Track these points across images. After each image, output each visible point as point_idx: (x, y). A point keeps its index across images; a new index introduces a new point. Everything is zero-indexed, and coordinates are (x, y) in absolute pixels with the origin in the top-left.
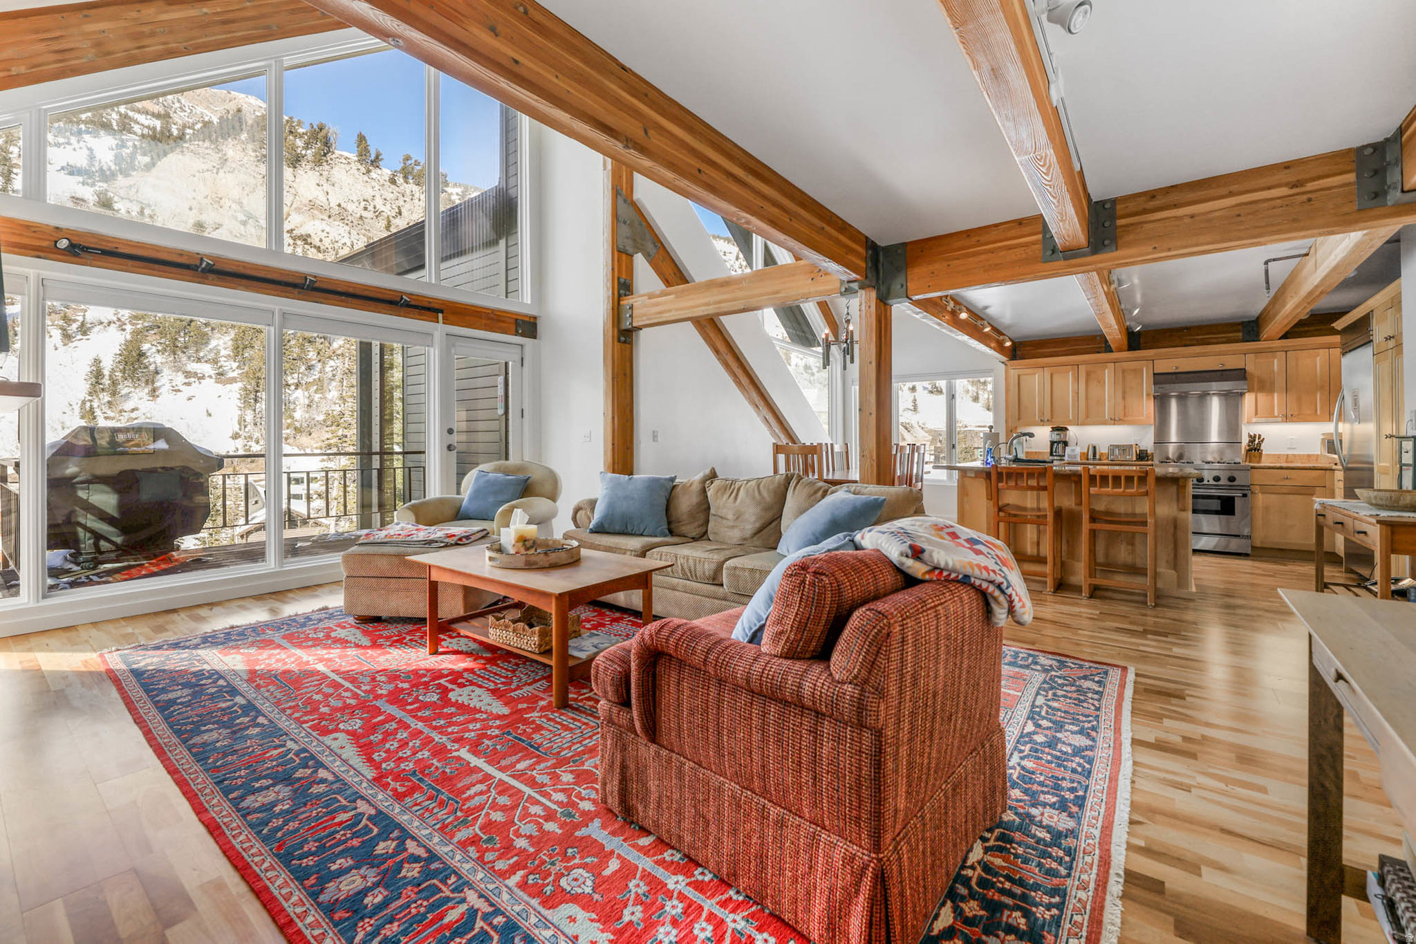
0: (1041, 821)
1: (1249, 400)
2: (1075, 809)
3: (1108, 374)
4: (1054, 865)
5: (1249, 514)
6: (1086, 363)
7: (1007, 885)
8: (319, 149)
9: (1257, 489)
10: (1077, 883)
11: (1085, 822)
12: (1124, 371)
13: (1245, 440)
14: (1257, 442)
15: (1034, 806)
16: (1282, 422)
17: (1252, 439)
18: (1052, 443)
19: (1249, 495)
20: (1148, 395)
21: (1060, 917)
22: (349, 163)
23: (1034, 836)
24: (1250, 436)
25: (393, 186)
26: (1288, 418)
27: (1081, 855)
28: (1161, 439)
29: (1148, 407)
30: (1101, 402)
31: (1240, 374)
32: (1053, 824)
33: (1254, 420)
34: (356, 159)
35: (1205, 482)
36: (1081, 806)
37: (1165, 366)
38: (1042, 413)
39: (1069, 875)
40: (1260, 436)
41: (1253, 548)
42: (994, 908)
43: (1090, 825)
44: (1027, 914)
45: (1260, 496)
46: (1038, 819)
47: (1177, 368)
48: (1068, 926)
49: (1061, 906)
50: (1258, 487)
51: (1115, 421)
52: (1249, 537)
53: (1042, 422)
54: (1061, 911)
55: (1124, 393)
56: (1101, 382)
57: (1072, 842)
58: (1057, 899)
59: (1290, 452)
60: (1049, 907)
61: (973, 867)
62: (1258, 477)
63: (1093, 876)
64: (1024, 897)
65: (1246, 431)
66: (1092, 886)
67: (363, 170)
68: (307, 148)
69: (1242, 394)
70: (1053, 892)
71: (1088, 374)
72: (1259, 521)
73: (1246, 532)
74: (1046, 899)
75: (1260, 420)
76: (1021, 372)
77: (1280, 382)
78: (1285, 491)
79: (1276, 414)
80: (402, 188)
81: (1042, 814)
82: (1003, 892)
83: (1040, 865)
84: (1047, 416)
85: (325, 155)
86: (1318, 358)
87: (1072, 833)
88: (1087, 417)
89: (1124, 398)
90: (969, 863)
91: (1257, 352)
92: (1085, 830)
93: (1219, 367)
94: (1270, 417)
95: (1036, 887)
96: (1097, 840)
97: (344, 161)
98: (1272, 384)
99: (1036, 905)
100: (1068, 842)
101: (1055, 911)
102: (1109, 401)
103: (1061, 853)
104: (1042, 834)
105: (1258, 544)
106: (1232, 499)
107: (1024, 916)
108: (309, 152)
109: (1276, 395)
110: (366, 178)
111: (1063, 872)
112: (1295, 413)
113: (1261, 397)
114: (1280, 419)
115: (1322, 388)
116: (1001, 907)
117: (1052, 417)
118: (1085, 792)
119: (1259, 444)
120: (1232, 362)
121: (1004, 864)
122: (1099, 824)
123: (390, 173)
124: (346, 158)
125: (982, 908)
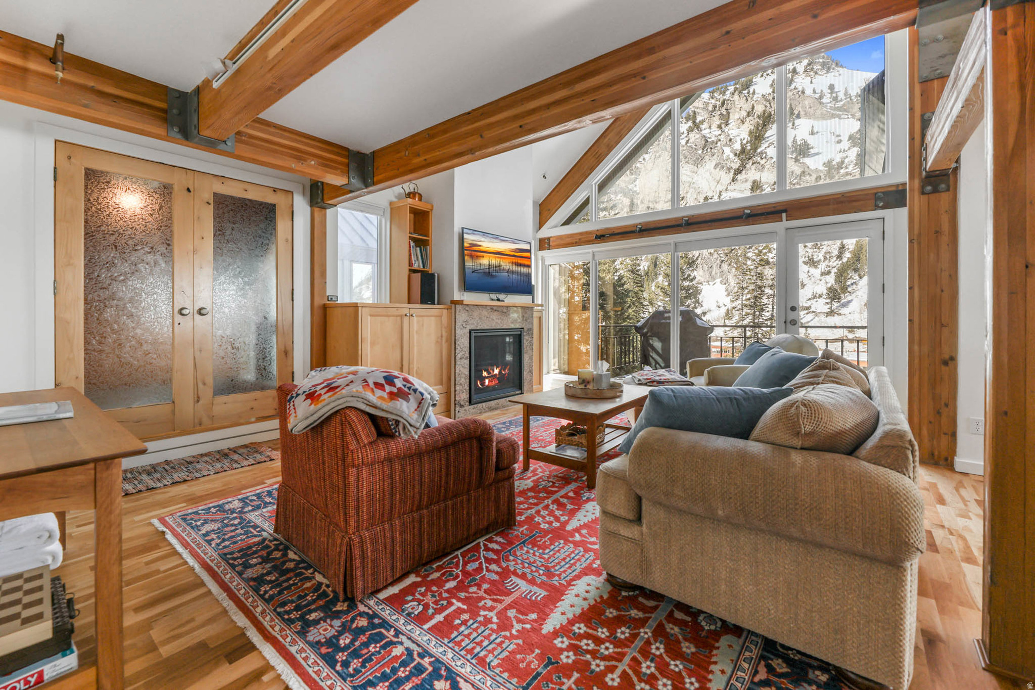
0: (325, 621)
2: (324, 650)
4: (287, 608)
7: (291, 582)
10: (268, 611)
11: (306, 647)
15: (343, 625)
21: (257, 593)
23: (315, 610)
27: (282, 626)
32: (318, 627)
36: (324, 657)
39: (275, 610)
42: (284, 572)
43: (302, 651)
44: (270, 582)
46: (328, 621)
48: (251, 593)
49: (262, 597)
54: (260, 595)
57: (295, 627)
58: (267, 596)
60: (266, 592)
61: (313, 573)
63: (265, 624)
64: (280, 585)
66: (260, 618)
70: (272, 598)
74: (271, 592)
81: (331, 626)
82: (290, 579)
83: (292, 602)
87: (303, 633)
90: (316, 573)
92: (300, 643)
95: (280, 593)
96: (287, 645)
99: (271, 588)
100: (299, 625)
101: (262, 593)
103: (292, 616)
104: (313, 616)
107: (270, 580)
111: (279, 610)
116: (281, 575)
118: (337, 672)
121: (304, 586)
122: (298, 656)
125: (287, 568)
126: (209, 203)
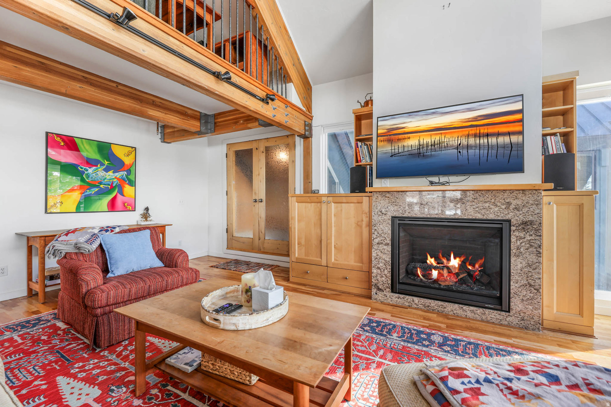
126: (263, 152)
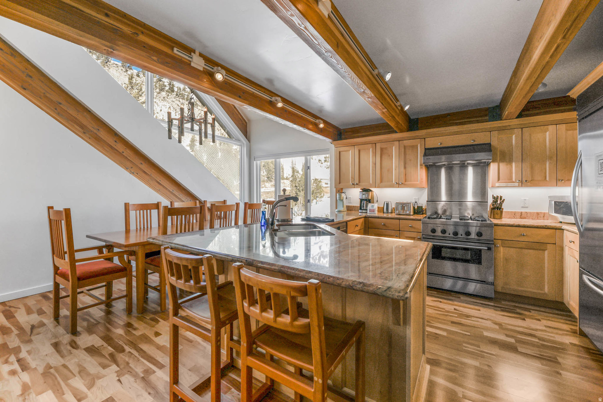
1: (493, 168)
3: (394, 150)
5: (493, 264)
6: (381, 141)
8: (103, 60)
9: (499, 243)
12: (405, 147)
13: (490, 200)
14: (499, 202)
16: (519, 186)
17: (495, 199)
18: (361, 200)
19: (493, 249)
20: (421, 165)
22: (117, 67)
24: (494, 197)
25: (138, 78)
26: (523, 183)
28: (433, 199)
29: (422, 174)
30: (390, 170)
31: (487, 148)
33: (497, 185)
34: (121, 65)
35: (459, 236)
37: (434, 142)
38: (353, 178)
40: (501, 197)
41: (496, 292)
45: (502, 249)
47: (441, 144)
50: (500, 242)
51: (399, 185)
52: (493, 284)
53: (354, 185)
55: (405, 163)
56: (390, 156)
59: (524, 210)
62: (499, 233)
65: (492, 193)
67: (124, 70)
68: (98, 59)
69: (488, 164)
71: (382, 149)
72: (501, 272)
73: (491, 279)
75: (502, 184)
76: (342, 149)
77: (517, 153)
78: (521, 246)
79: (514, 180)
80: (142, 79)
84: (357, 181)
85: (106, 63)
86: (548, 133)
88: (381, 181)
89: (405, 168)
91: (501, 129)
93: (472, 142)
94: (509, 181)
97: (115, 66)
98: (511, 155)
102: (395, 169)
105: (499, 289)
106: (480, 250)
108: (99, 61)
109: (514, 164)
110: (125, 74)
112: (529, 179)
113: (503, 166)
114: (517, 184)
115: (551, 158)
117: (359, 182)
119: (501, 204)
120: (481, 138)
123: (137, 72)
124: (116, 65)
